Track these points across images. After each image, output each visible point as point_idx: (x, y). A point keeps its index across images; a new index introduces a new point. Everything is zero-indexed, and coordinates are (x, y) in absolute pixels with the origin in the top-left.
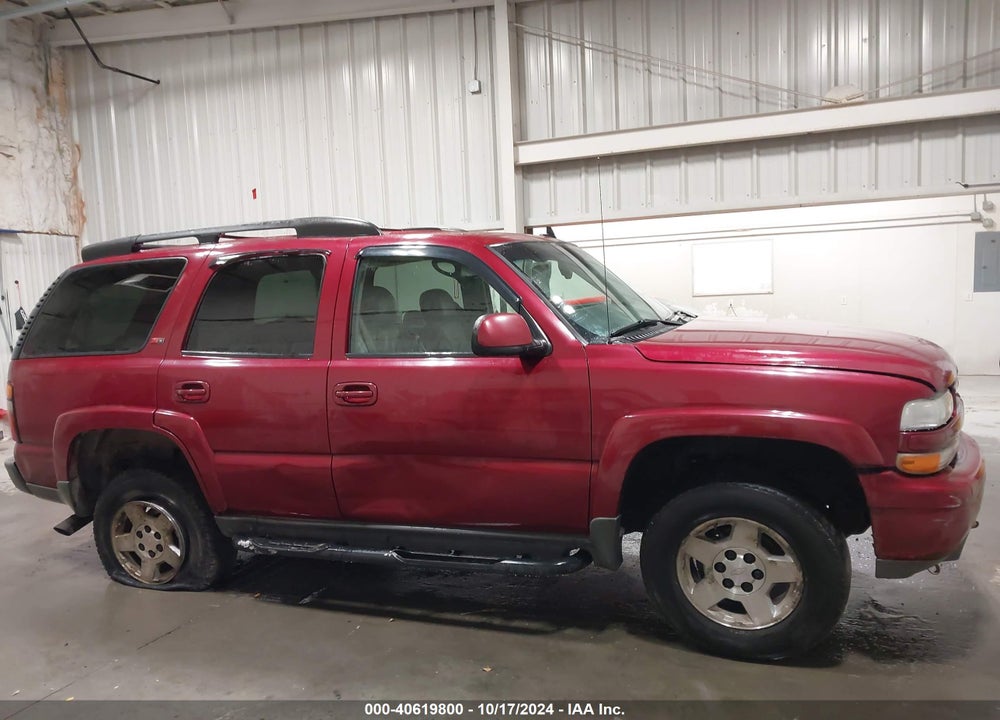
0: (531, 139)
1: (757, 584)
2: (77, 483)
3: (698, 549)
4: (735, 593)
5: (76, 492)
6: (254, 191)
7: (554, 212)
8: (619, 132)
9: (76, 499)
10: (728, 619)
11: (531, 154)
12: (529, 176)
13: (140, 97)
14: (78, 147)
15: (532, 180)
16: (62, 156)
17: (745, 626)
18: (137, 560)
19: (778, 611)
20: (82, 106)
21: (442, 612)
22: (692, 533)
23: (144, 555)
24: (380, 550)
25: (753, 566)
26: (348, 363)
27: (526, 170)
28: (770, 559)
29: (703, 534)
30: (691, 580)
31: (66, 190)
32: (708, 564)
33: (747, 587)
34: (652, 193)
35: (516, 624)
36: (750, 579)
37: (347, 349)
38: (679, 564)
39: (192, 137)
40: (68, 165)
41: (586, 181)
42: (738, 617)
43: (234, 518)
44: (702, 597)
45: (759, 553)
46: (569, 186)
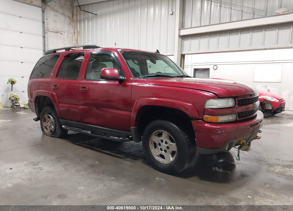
0: (185, 28)
1: (168, 150)
2: (37, 109)
3: (155, 139)
4: (163, 153)
5: (37, 111)
6: (115, 43)
7: (190, 50)
8: (210, 25)
9: (37, 113)
10: (160, 160)
11: (184, 32)
12: (184, 39)
13: (92, 18)
14: (79, 32)
15: (185, 40)
16: (75, 34)
17: (164, 162)
18: (47, 129)
19: (172, 159)
20: (80, 21)
21: (103, 150)
22: (153, 134)
23: (48, 127)
24: (87, 131)
25: (167, 145)
26: (84, 81)
27: (183, 37)
28: (171, 143)
29: (156, 134)
30: (154, 148)
31: (75, 43)
32: (157, 143)
33: (165, 151)
34: (218, 44)
35: (118, 155)
36: (166, 149)
37: (85, 78)
38: (150, 142)
39: (112, 27)
40: (76, 36)
41: (200, 41)
42: (163, 160)
43: (63, 120)
44: (155, 153)
45: (168, 141)
46: (195, 42)
